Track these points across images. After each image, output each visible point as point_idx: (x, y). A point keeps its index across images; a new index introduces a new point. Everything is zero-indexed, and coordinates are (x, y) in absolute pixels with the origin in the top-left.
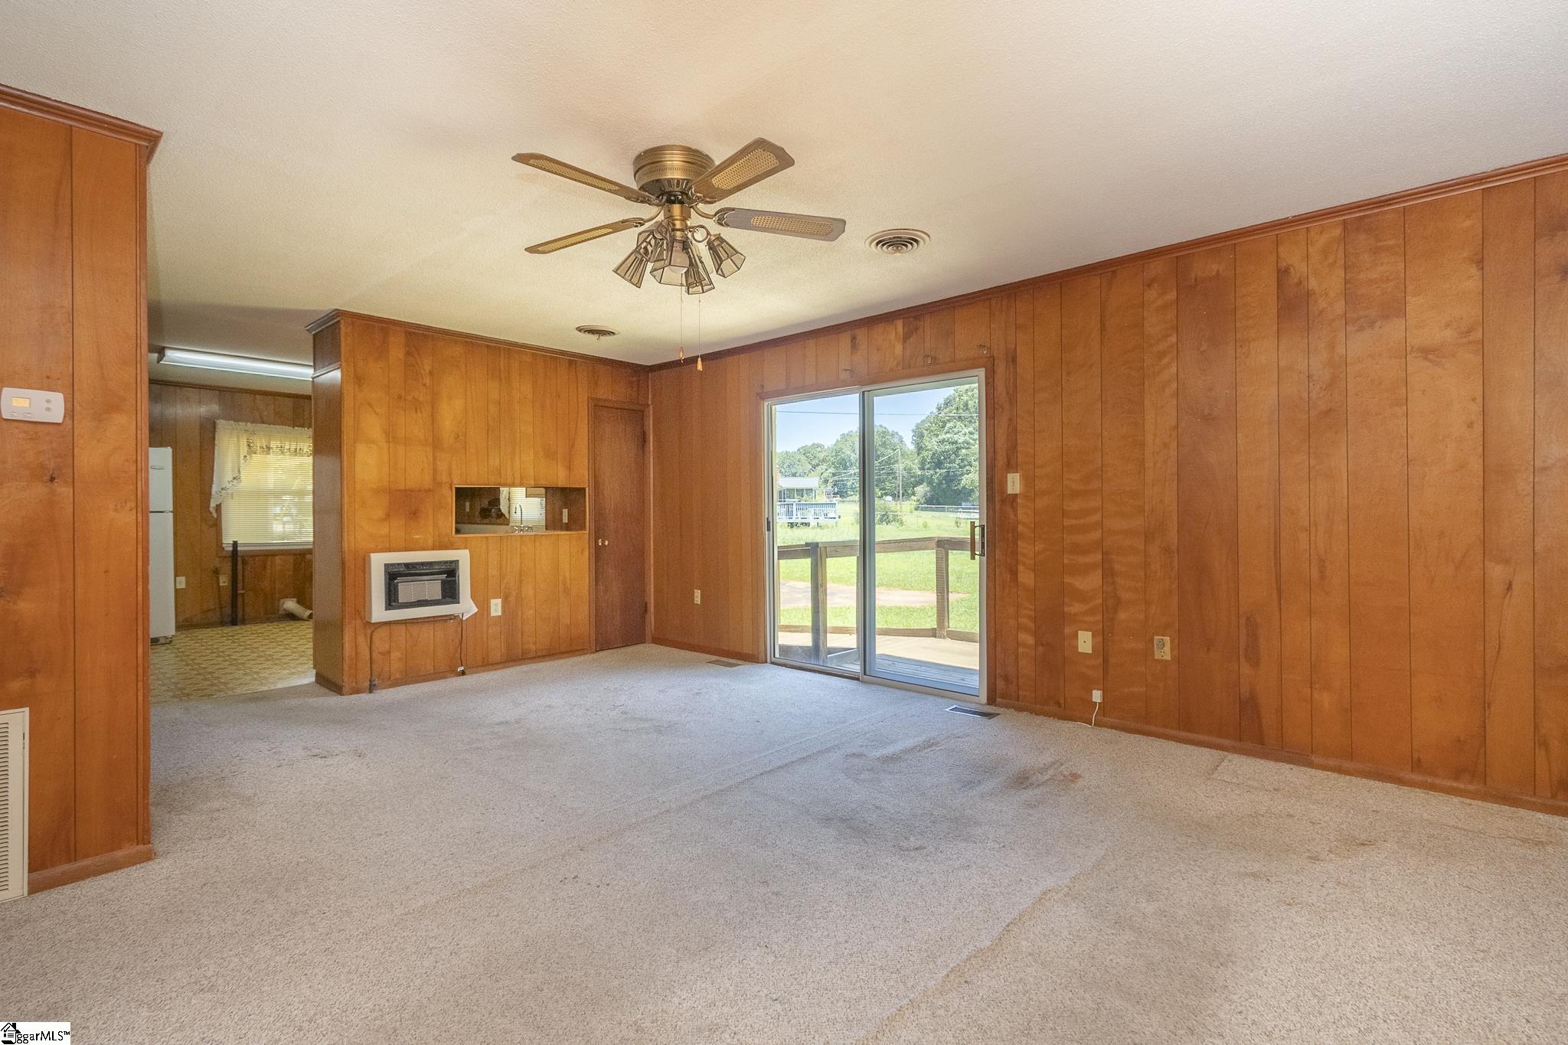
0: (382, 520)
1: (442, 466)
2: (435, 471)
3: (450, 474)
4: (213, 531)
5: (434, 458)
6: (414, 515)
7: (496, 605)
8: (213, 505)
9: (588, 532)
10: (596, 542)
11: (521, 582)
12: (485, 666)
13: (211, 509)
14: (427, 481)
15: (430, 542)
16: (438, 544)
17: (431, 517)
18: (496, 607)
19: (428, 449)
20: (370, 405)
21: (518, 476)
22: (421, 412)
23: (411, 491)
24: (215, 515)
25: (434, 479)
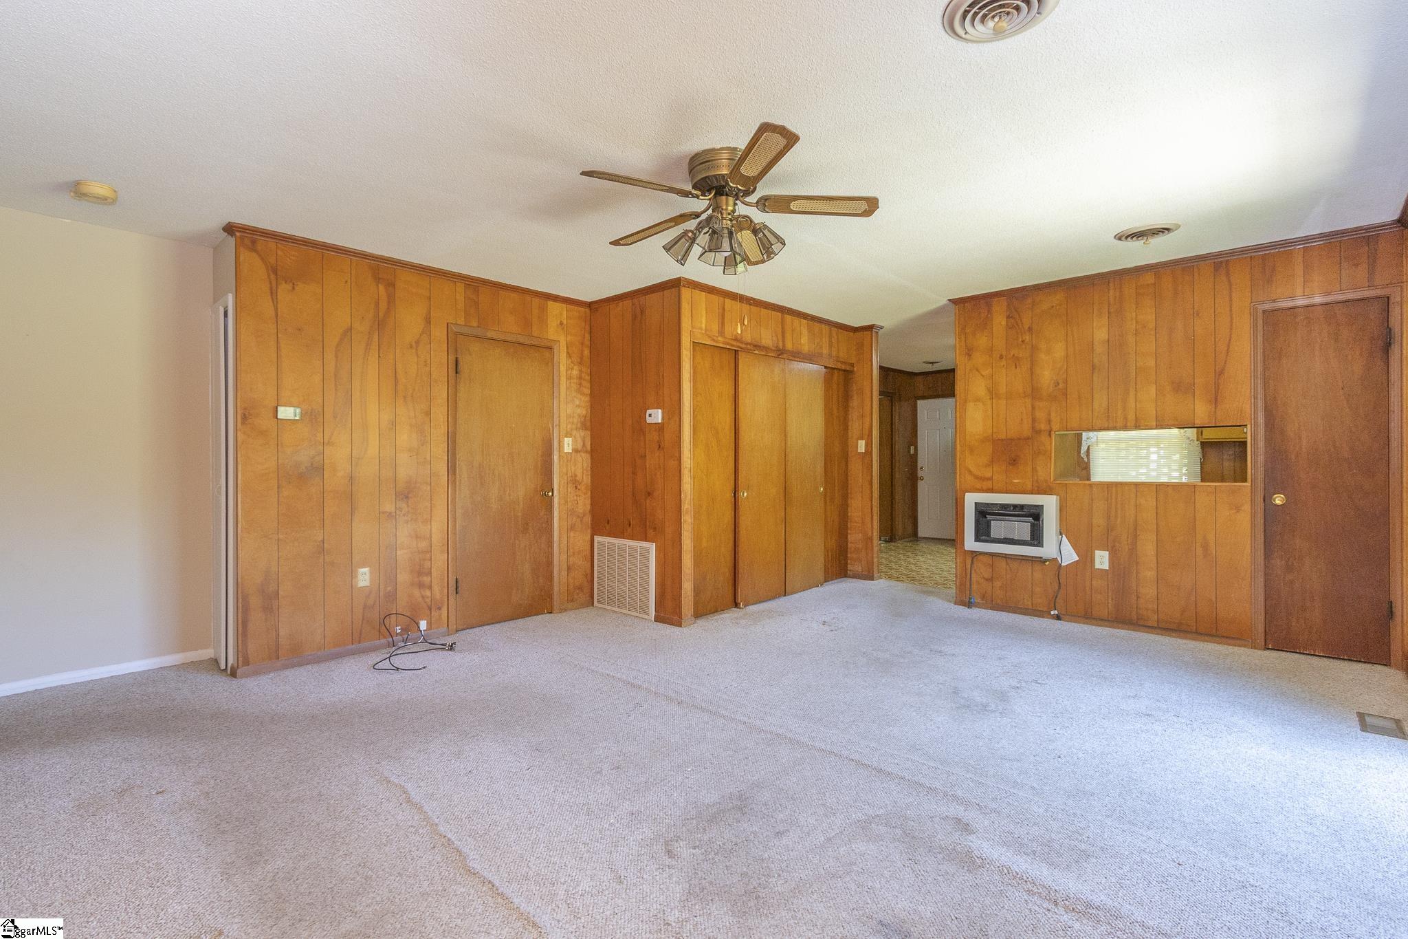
0: (987, 466)
1: (1040, 415)
2: (1034, 420)
3: (1049, 421)
4: (1084, 472)
5: (1033, 408)
6: (1014, 462)
7: (1102, 557)
8: (1084, 449)
9: (1250, 485)
10: (1267, 499)
11: (1136, 536)
12: (1087, 618)
13: (1082, 456)
14: (1026, 430)
15: (1029, 486)
16: (1036, 489)
17: (1030, 463)
18: (1102, 560)
19: (1027, 400)
20: (977, 370)
21: (1131, 416)
22: (1021, 367)
23: (1012, 440)
24: (1086, 460)
25: (1033, 428)
